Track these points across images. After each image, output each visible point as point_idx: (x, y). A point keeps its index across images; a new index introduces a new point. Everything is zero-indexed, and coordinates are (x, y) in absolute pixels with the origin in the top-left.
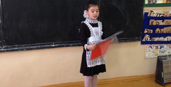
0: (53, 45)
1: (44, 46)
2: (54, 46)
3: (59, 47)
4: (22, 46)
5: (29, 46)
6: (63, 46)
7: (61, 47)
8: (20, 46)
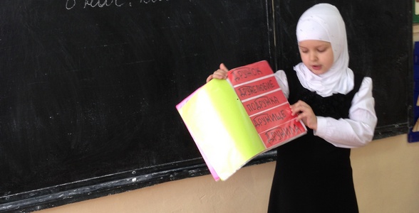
0: (134, 180)
1: (102, 185)
2: (136, 183)
3: (152, 184)
4: (28, 194)
5: (50, 193)
6: (166, 179)
7: (162, 181)
8: (20, 197)
